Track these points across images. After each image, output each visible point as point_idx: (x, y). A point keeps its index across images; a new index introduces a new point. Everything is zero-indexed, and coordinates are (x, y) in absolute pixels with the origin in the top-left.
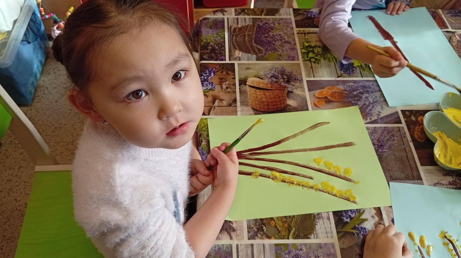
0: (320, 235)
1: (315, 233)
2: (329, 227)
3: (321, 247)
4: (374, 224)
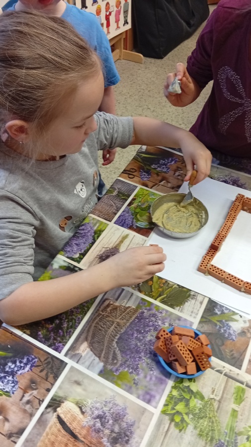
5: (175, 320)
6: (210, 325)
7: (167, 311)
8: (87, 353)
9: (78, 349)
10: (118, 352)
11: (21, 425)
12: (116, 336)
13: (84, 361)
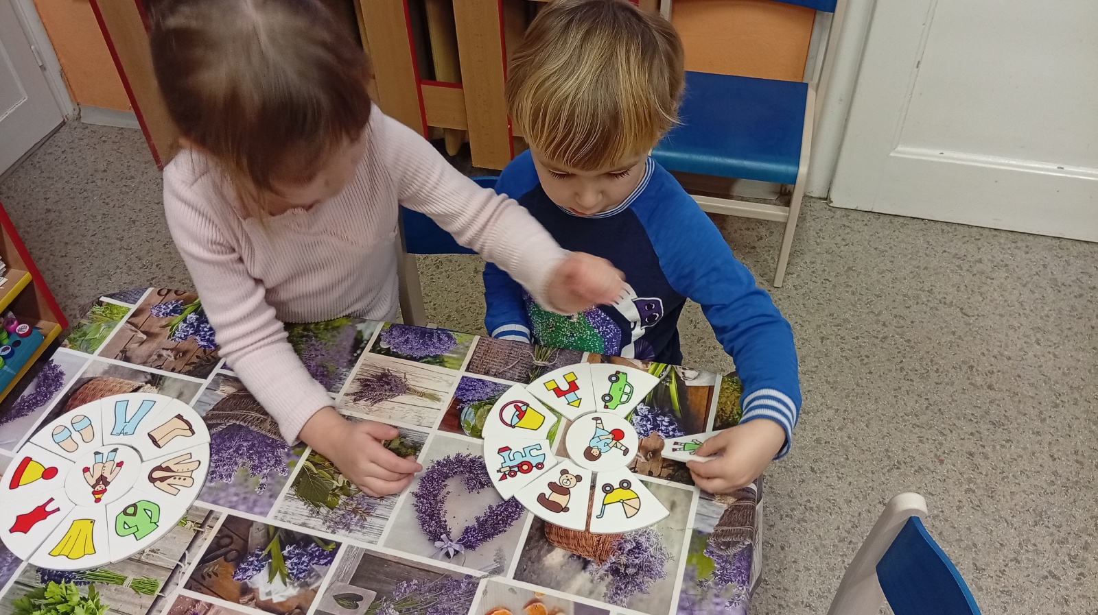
0: (288, 503)
1: (295, 497)
2: (291, 520)
3: (271, 496)
4: (258, 589)
5: (270, 490)
6: (262, 541)
7: (287, 478)
8: (219, 395)
9: (226, 385)
10: (220, 428)
11: (134, 357)
12: (245, 422)
13: (208, 394)
